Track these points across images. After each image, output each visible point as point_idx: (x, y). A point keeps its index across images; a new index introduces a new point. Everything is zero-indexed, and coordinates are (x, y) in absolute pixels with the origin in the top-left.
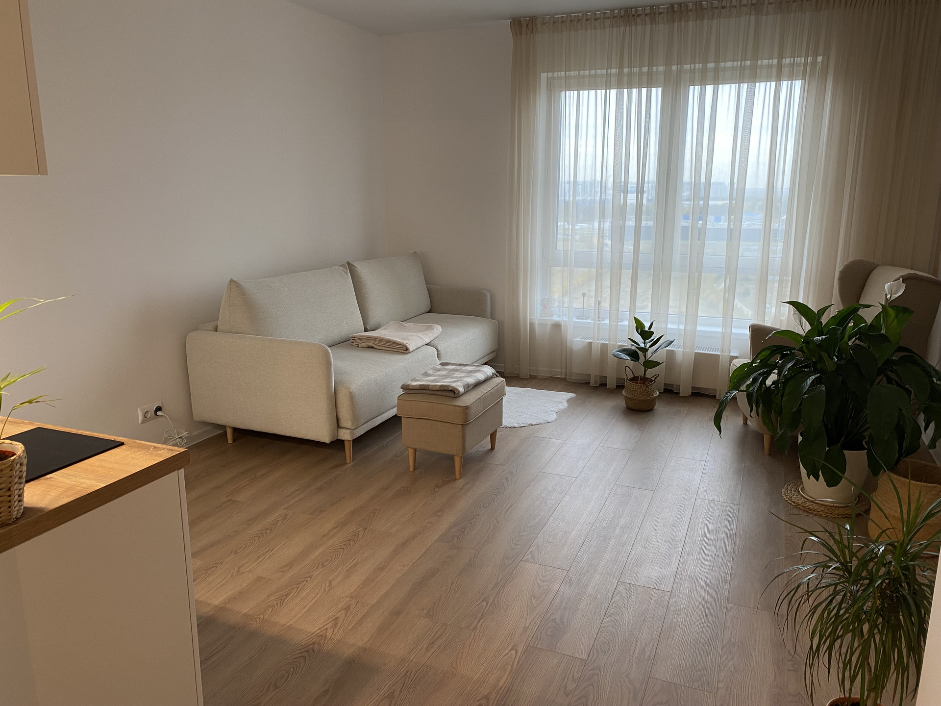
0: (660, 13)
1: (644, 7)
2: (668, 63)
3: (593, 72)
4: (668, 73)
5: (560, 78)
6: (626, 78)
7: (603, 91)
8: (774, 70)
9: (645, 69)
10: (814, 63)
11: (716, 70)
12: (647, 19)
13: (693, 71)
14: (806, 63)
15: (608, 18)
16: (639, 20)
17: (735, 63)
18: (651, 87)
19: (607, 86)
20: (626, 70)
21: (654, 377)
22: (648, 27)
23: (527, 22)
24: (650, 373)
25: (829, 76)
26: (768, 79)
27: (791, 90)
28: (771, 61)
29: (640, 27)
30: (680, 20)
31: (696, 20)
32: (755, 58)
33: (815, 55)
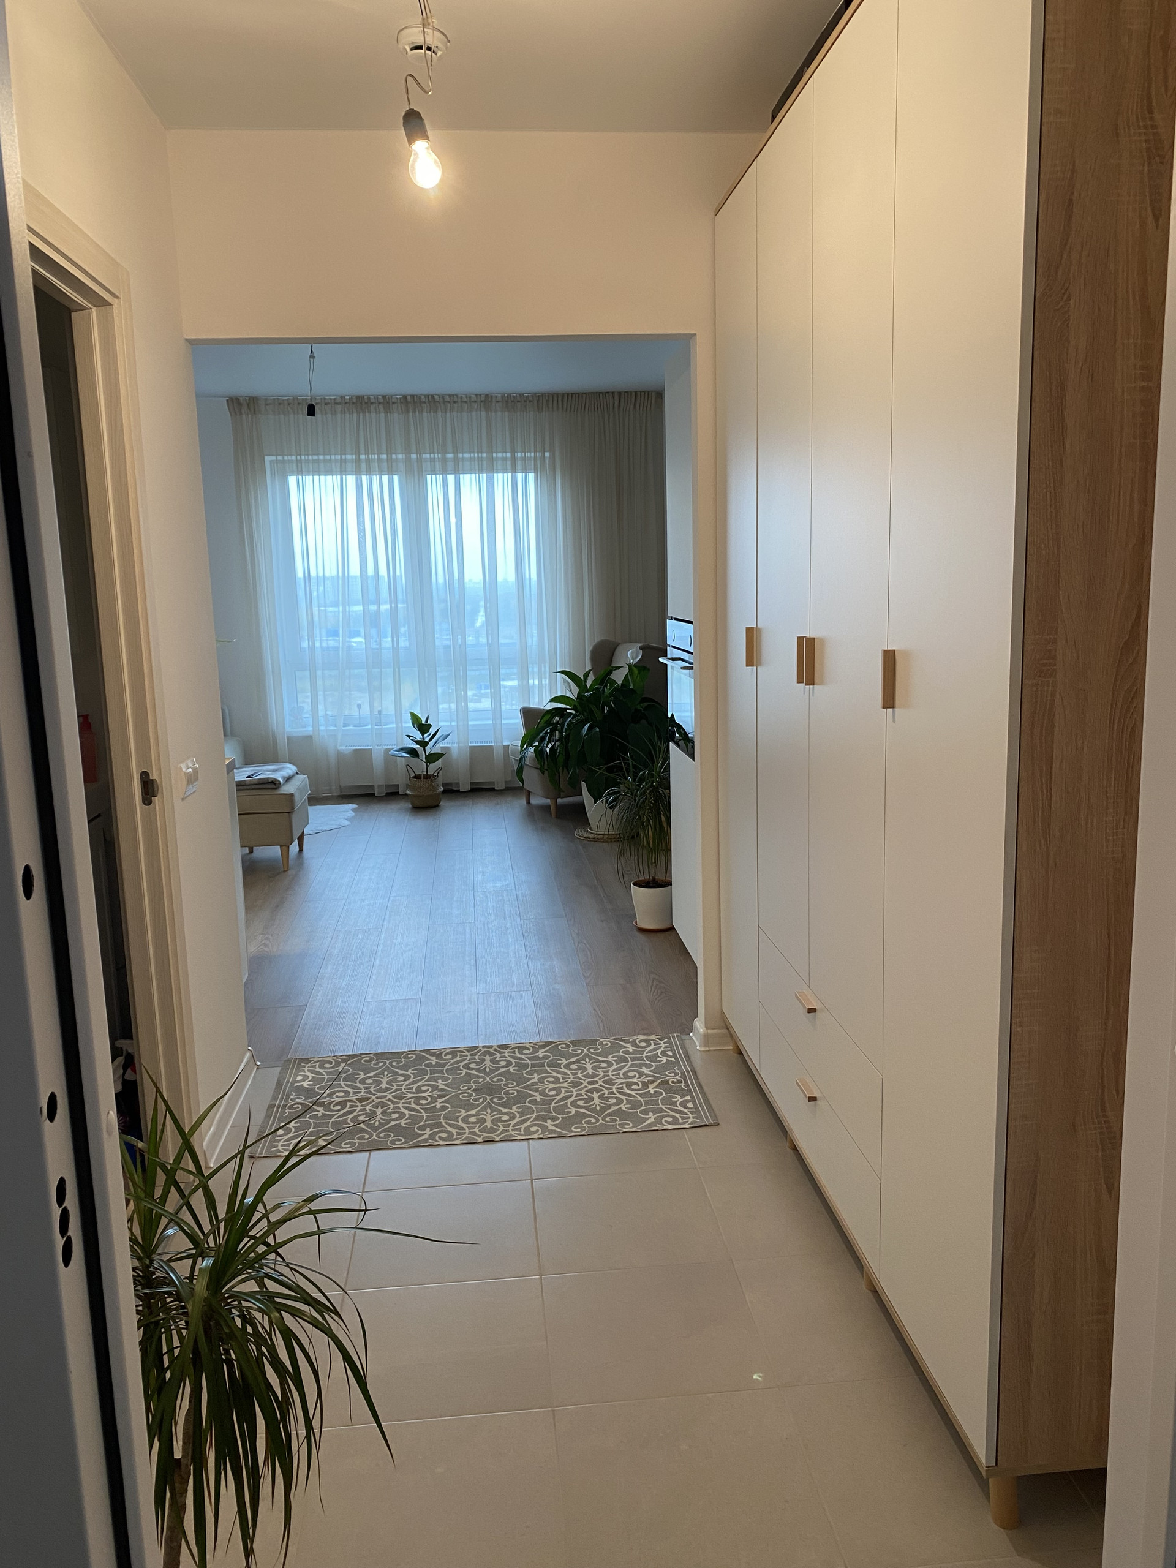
0: (394, 403)
1: (376, 397)
2: (407, 451)
3: (328, 457)
4: (408, 460)
5: (291, 461)
6: (363, 465)
7: (339, 477)
8: (509, 463)
9: (384, 457)
10: (543, 458)
11: (456, 460)
12: (381, 407)
13: (433, 460)
14: (536, 457)
15: (338, 404)
16: (372, 407)
17: (472, 455)
18: (392, 475)
19: (343, 472)
20: (363, 457)
21: (437, 772)
22: (383, 415)
23: (248, 402)
24: (433, 767)
25: (557, 473)
26: (504, 471)
27: (526, 482)
28: (504, 454)
29: (373, 415)
30: (414, 412)
31: (430, 412)
32: (491, 451)
33: (543, 452)
